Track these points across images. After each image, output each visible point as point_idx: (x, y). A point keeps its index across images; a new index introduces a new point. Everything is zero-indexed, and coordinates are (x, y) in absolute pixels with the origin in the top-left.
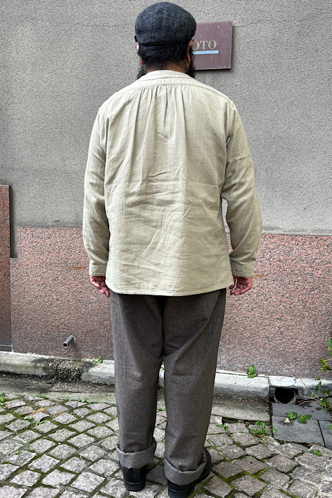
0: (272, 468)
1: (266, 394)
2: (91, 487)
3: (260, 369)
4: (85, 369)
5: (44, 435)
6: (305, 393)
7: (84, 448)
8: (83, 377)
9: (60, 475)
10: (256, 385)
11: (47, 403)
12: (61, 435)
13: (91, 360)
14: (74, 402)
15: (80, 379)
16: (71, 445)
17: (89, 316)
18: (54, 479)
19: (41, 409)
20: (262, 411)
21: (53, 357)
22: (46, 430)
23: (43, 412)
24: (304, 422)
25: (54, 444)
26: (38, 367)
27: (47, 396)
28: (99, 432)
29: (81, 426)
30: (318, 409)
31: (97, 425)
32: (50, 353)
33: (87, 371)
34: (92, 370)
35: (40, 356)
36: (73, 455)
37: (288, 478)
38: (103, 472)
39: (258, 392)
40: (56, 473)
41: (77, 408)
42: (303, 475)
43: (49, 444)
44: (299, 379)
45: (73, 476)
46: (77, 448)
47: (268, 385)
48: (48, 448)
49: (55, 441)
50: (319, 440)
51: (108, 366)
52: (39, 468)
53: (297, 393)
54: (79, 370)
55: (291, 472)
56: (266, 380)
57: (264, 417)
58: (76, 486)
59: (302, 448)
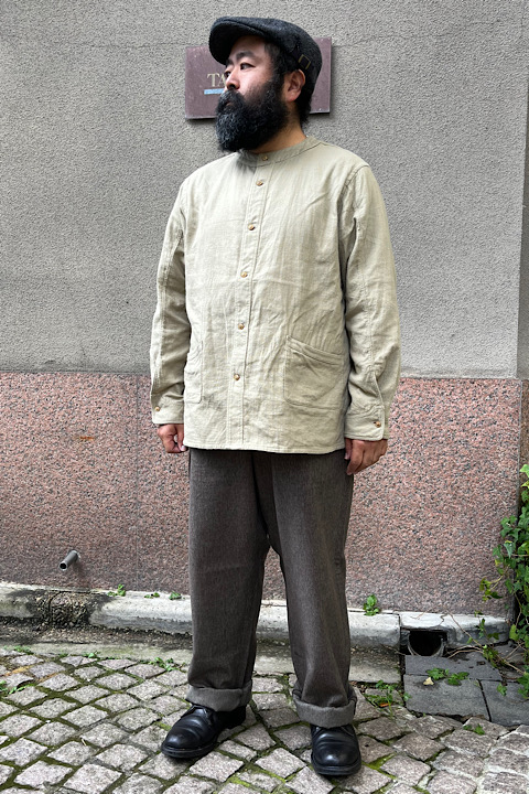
0: (401, 753)
1: (395, 640)
2: (98, 787)
3: (385, 602)
4: (96, 605)
5: (22, 709)
6: (459, 639)
7: (89, 728)
8: (93, 619)
9: (47, 769)
10: (379, 628)
11: (31, 660)
12: (52, 708)
13: (107, 592)
14: (76, 658)
15: (88, 623)
16: (69, 724)
17: (103, 518)
18: (37, 775)
19: (21, 669)
20: (388, 668)
21: (43, 587)
22: (26, 701)
23: (24, 673)
24: (457, 683)
25: (39, 722)
26: (18, 604)
27: (32, 650)
28: (116, 703)
29: (85, 694)
30: (480, 663)
31: (112, 691)
32: (38, 580)
33: (100, 609)
34: (108, 607)
35: (23, 586)
36: (70, 739)
37: (428, 768)
38: (119, 763)
39: (382, 639)
40: (39, 766)
41: (80, 666)
42: (452, 764)
43: (31, 722)
44: (449, 617)
45: (68, 770)
46: (77, 728)
47: (398, 626)
48: (28, 728)
49: (40, 718)
50: (481, 710)
51: (133, 600)
52: (12, 759)
53: (446, 640)
54: (86, 607)
55: (432, 759)
56: (394, 619)
57: (392, 677)
58: (73, 787)
59: (453, 723)
